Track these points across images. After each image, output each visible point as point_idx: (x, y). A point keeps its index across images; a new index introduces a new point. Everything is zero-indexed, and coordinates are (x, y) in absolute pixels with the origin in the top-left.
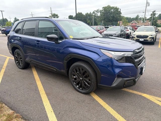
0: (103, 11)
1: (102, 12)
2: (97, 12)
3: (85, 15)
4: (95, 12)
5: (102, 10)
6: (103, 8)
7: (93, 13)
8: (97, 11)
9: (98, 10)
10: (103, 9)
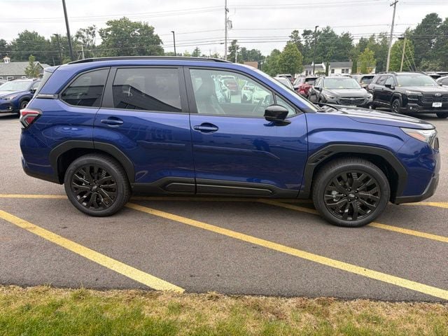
0: (110, 33)
1: (107, 34)
2: (90, 33)
3: (50, 41)
4: (85, 34)
5: (108, 30)
6: (108, 24)
7: (77, 36)
8: (91, 31)
9: (92, 29)
10: (109, 27)
